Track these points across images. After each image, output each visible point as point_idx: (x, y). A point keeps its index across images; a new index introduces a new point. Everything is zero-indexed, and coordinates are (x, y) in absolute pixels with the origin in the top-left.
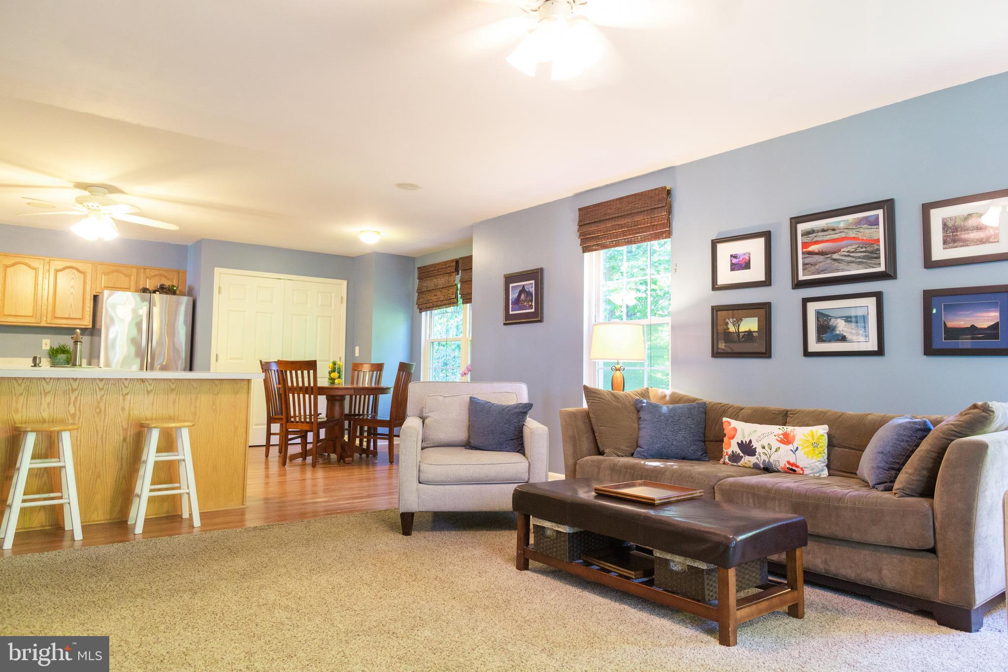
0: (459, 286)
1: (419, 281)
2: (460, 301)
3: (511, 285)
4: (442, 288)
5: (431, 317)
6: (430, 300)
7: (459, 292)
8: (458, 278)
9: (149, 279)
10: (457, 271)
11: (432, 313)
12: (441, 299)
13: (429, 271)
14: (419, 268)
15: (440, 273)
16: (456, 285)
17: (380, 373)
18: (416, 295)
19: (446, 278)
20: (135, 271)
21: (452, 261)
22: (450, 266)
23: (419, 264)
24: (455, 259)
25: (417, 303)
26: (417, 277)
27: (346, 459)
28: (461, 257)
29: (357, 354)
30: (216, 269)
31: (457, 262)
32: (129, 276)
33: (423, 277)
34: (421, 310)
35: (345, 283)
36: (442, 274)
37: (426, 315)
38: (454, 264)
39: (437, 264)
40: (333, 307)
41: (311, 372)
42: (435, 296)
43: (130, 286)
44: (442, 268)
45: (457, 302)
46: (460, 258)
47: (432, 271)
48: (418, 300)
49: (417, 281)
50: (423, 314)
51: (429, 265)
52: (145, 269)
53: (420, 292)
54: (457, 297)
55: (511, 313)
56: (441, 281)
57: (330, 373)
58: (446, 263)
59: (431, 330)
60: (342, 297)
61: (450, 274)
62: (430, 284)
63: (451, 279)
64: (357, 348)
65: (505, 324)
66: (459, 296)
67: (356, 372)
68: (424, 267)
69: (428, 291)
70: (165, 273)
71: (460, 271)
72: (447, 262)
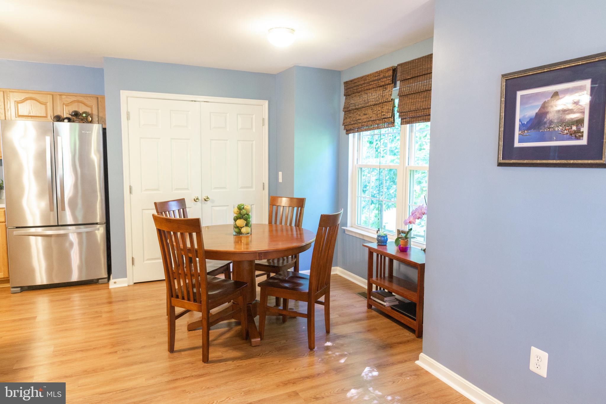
0: (397, 101)
1: (346, 99)
2: (398, 120)
3: (519, 94)
4: (374, 105)
5: (359, 139)
6: (359, 120)
7: (396, 109)
8: (395, 91)
9: (66, 106)
10: (394, 82)
11: (360, 135)
12: (373, 119)
13: (358, 86)
14: (346, 83)
15: (370, 87)
16: (393, 100)
17: (301, 210)
18: (342, 114)
19: (380, 92)
20: (50, 98)
21: (388, 70)
22: (384, 77)
23: (347, 78)
24: (392, 67)
25: (344, 123)
26: (343, 93)
27: (253, 340)
28: (399, 63)
29: (280, 180)
30: (121, 91)
31: (394, 70)
32: (45, 104)
33: (350, 93)
34: (348, 131)
35: (266, 103)
36: (373, 88)
37: (354, 137)
38: (391, 73)
39: (368, 76)
40: (254, 130)
41: (194, 235)
42: (365, 114)
43: (47, 114)
44: (373, 81)
45: (394, 122)
46: (398, 65)
47: (361, 85)
48: (344, 120)
49: (343, 98)
50: (351, 135)
51: (358, 78)
52: (60, 95)
53: (347, 111)
54: (393, 115)
55: (517, 144)
56: (373, 96)
57: (236, 219)
58: (379, 73)
59: (359, 153)
60: (263, 119)
61: (384, 86)
62: (358, 101)
63: (386, 93)
64: (280, 174)
65: (500, 165)
66: (397, 115)
67: (275, 207)
68: (351, 81)
69: (356, 109)
70: (82, 99)
71: (398, 83)
72: (381, 71)
